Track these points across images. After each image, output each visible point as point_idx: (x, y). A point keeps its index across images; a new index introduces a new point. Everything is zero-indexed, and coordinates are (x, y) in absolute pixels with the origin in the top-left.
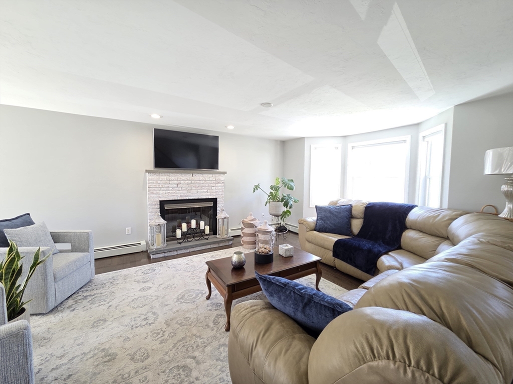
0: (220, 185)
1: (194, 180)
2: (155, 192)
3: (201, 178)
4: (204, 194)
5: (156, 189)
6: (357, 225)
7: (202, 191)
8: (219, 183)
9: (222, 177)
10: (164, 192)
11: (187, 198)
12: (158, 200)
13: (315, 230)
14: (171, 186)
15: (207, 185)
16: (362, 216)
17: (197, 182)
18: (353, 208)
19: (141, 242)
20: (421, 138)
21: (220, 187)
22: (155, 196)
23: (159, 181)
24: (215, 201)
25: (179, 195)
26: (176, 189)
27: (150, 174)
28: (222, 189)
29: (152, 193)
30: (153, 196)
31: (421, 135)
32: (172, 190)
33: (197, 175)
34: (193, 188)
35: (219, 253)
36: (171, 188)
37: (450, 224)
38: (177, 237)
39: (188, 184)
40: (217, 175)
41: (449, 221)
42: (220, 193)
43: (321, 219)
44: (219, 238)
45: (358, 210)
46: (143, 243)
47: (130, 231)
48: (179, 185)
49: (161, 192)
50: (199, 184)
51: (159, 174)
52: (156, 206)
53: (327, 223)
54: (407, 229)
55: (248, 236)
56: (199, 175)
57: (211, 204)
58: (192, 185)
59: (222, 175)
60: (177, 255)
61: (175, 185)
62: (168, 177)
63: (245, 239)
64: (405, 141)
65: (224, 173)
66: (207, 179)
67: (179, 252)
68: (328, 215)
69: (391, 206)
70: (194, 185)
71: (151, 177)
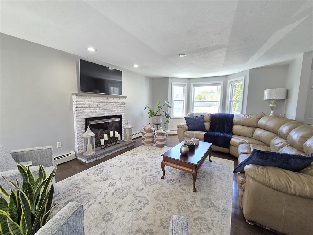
0: (123, 105)
1: (108, 102)
2: (81, 111)
3: (113, 101)
4: (114, 112)
5: (82, 109)
6: (207, 125)
7: (113, 110)
8: (123, 104)
9: (124, 100)
10: (88, 111)
11: (103, 115)
12: (83, 117)
13: (188, 130)
14: (93, 106)
15: (115, 106)
16: (209, 120)
17: (110, 103)
18: (204, 117)
19: (71, 152)
20: (229, 83)
21: (123, 107)
22: (81, 114)
23: (84, 103)
24: (120, 117)
25: (98, 113)
26: (96, 108)
27: (78, 97)
28: (124, 108)
29: (79, 112)
30: (80, 114)
31: (229, 81)
32: (93, 110)
33: (110, 98)
34: (107, 108)
35: (134, 151)
36: (93, 108)
37: (258, 121)
38: (101, 145)
39: (104, 105)
40: (122, 99)
41: (258, 120)
42: (123, 111)
43: (190, 124)
44: (127, 142)
45: (207, 118)
46: (73, 153)
47: (60, 144)
48: (98, 106)
49: (86, 111)
50: (111, 105)
51: (84, 97)
52: (82, 123)
53: (194, 126)
54: (234, 125)
55: (149, 138)
56: (111, 98)
57: (118, 119)
58: (107, 106)
59: (124, 99)
60: (104, 157)
61: (95, 106)
62: (91, 100)
63: (147, 140)
64: (220, 84)
65: (126, 97)
66: (116, 101)
67: (106, 155)
68: (194, 121)
69: (224, 115)
70: (108, 106)
71: (78, 99)
